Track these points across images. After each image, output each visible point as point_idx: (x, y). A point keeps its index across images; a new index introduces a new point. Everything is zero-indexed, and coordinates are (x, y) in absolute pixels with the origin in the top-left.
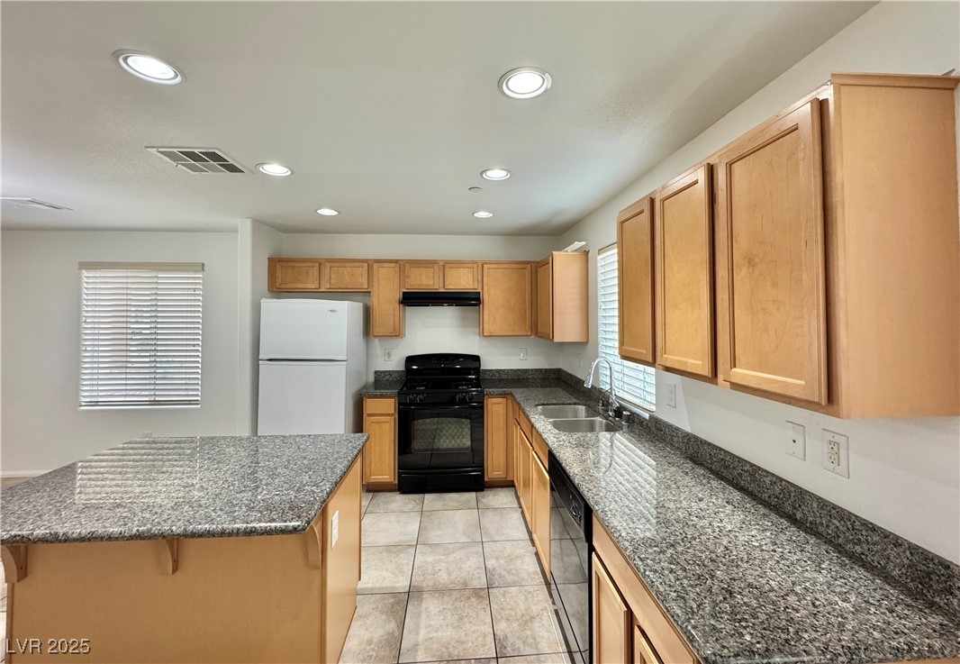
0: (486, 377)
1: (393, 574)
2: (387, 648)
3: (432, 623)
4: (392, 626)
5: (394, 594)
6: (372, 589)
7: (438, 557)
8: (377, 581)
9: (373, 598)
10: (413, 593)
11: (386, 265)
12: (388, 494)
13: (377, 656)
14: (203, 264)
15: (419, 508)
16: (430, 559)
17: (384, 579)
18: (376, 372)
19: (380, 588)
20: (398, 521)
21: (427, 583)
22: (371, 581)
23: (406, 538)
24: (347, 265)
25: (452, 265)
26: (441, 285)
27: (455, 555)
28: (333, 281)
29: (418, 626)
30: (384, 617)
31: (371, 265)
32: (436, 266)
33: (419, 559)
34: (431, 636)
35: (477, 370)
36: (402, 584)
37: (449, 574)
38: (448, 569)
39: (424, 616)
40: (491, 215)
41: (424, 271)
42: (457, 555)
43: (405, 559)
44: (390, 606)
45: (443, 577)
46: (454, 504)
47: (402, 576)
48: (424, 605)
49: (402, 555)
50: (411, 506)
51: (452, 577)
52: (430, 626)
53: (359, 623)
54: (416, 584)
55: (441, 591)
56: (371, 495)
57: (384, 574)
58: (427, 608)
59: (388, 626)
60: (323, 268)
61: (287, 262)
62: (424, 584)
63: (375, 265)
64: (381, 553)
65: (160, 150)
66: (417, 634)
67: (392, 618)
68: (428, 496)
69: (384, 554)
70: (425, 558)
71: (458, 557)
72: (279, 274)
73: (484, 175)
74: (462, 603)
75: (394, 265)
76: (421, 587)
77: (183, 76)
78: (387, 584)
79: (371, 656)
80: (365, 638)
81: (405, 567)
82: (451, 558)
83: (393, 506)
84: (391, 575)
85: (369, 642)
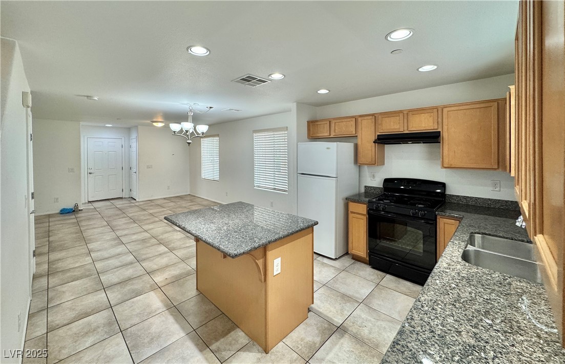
0: (452, 201)
1: (337, 312)
2: (308, 349)
3: (340, 354)
4: (318, 340)
5: (331, 323)
6: (321, 313)
7: (369, 318)
8: (326, 310)
9: (319, 318)
10: (340, 330)
11: (366, 118)
12: (363, 265)
13: (301, 349)
14: (287, 127)
15: (378, 281)
16: (363, 316)
17: (330, 311)
18: (365, 187)
19: (325, 316)
20: (359, 283)
21: (353, 329)
22: (323, 309)
23: (357, 295)
24: (343, 120)
25: (414, 113)
26: (406, 128)
27: (382, 323)
28: (336, 131)
29: (331, 349)
30: (317, 332)
31: (356, 119)
32: (401, 115)
33: (358, 312)
34: (334, 361)
35: (443, 195)
36: (338, 320)
37: (370, 333)
38: (371, 329)
39: (338, 347)
40: (436, 67)
41: (392, 119)
42: (384, 324)
43: (348, 308)
44: (324, 328)
45: (365, 332)
46: (404, 289)
47: (341, 316)
48: (342, 341)
49: (348, 304)
50: (373, 278)
51: (371, 336)
52: (337, 355)
53: (304, 326)
54: (345, 325)
55: (358, 340)
56: (353, 261)
57: (332, 309)
58: (342, 344)
59: (316, 338)
60: (331, 123)
61: (314, 122)
62: (350, 329)
63: (360, 119)
64: (338, 296)
65: (235, 80)
66: (327, 354)
67: (320, 335)
68: (388, 277)
69: (339, 298)
70: (361, 313)
71: (384, 326)
72: (311, 129)
73: (389, 38)
74: (366, 356)
75: (371, 117)
76: (348, 329)
77: (209, 51)
78: (330, 315)
79: (298, 347)
80: (302, 336)
81: (346, 312)
82: (379, 323)
83: (361, 273)
84: (335, 312)
85: (302, 340)
